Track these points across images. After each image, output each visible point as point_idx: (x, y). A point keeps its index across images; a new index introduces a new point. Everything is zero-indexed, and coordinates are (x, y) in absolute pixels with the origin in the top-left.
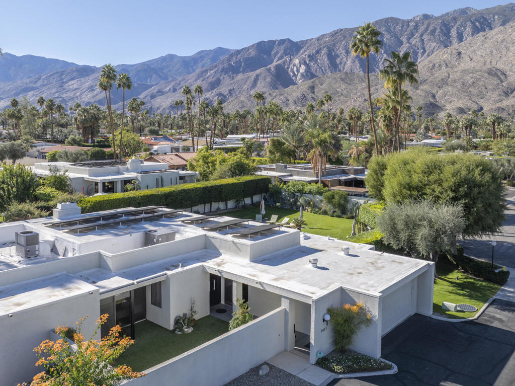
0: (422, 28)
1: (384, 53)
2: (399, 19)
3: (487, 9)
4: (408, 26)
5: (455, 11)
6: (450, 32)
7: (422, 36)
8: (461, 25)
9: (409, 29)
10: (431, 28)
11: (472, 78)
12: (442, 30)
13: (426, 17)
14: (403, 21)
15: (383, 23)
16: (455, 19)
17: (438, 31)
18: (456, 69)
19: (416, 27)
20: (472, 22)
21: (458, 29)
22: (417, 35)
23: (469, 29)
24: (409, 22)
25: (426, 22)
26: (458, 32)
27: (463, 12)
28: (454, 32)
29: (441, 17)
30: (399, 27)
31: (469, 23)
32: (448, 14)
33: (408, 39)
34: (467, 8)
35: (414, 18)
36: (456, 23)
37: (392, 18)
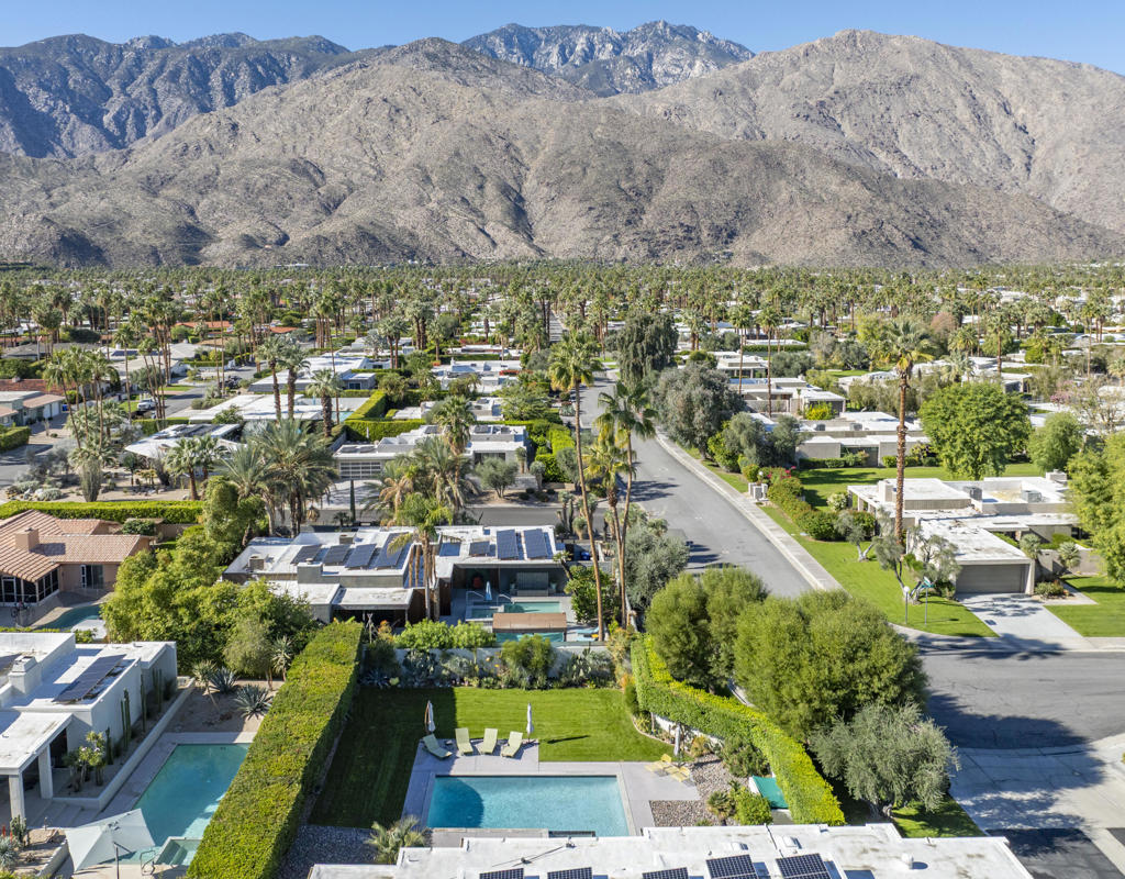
0: (151, 66)
1: (71, 111)
2: (100, 42)
3: (276, 41)
4: (121, 57)
5: (214, 38)
6: (209, 80)
7: (151, 81)
8: (230, 67)
9: (124, 64)
10: (170, 67)
11: (262, 176)
12: (192, 74)
13: (157, 43)
14: (110, 47)
15: (65, 45)
16: (216, 54)
17: (185, 74)
18: (230, 158)
19: (139, 63)
20: (250, 64)
21: (223, 75)
22: (142, 78)
23: (244, 77)
24: (121, 49)
25: (159, 54)
26: (224, 80)
27: (232, 41)
28: (216, 81)
29: (188, 46)
30: (100, 58)
31: (244, 65)
32: (200, 41)
33: (124, 86)
34: (239, 35)
35: (132, 43)
36: (220, 61)
37: (84, 38)
